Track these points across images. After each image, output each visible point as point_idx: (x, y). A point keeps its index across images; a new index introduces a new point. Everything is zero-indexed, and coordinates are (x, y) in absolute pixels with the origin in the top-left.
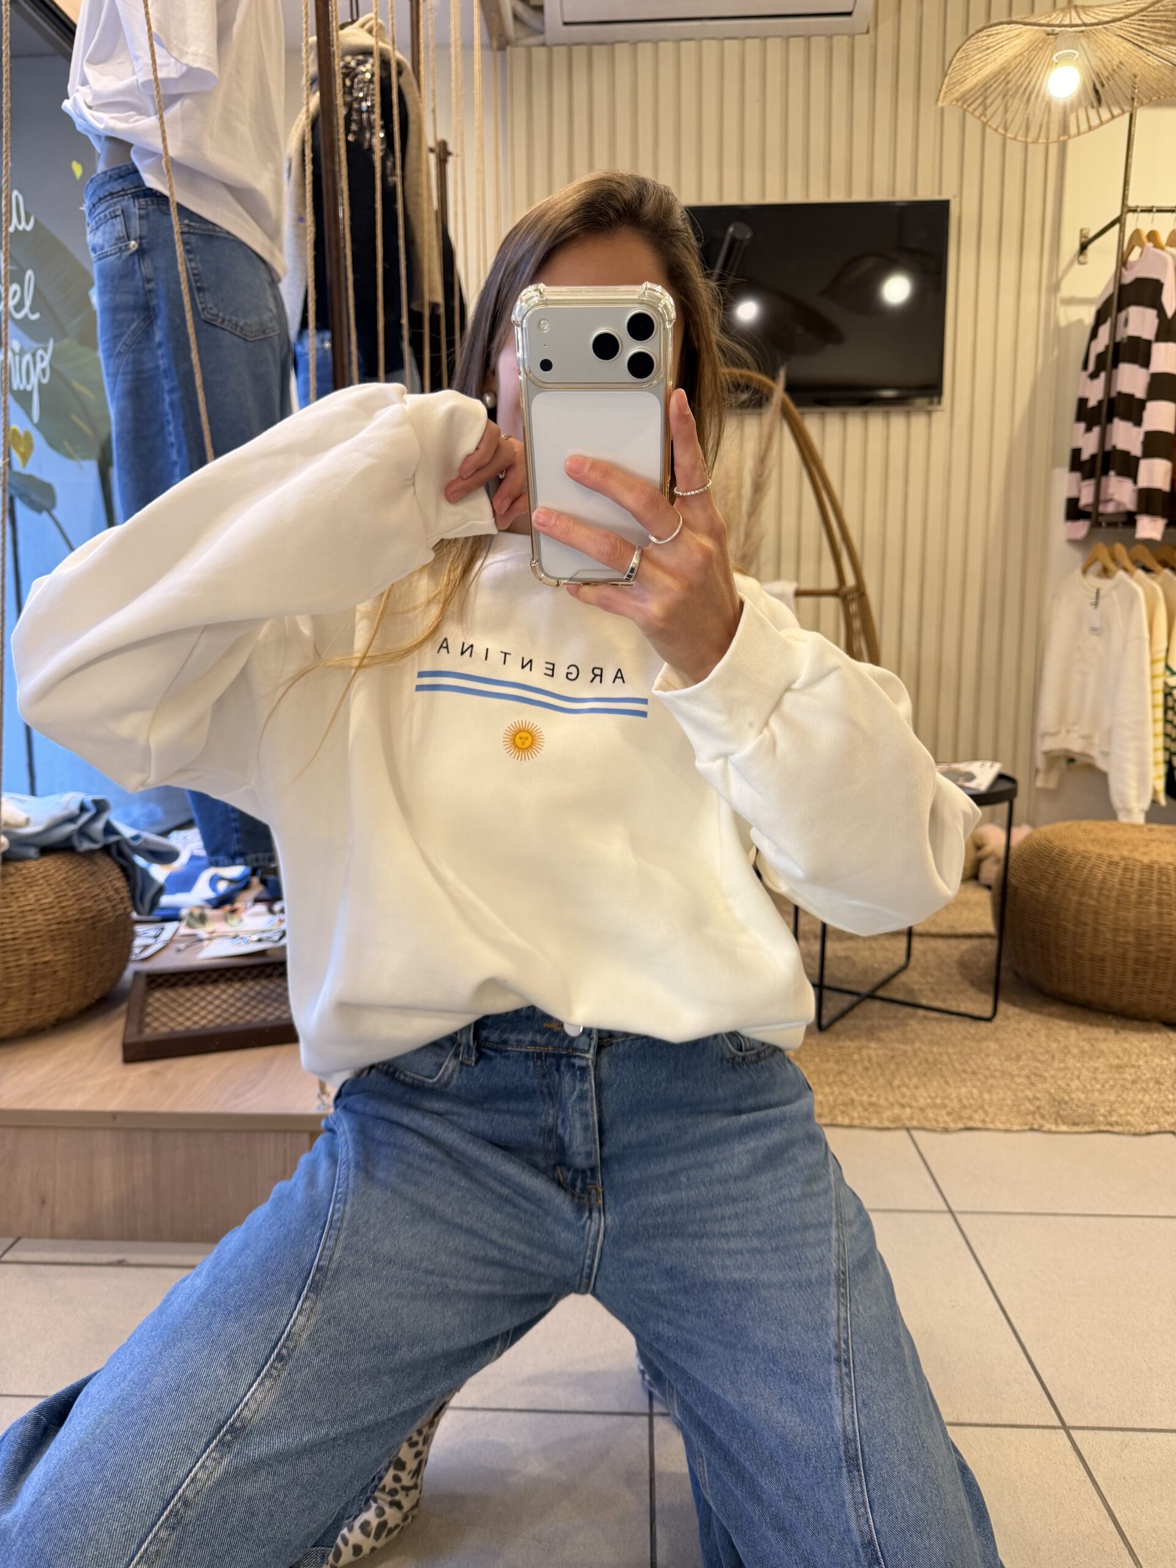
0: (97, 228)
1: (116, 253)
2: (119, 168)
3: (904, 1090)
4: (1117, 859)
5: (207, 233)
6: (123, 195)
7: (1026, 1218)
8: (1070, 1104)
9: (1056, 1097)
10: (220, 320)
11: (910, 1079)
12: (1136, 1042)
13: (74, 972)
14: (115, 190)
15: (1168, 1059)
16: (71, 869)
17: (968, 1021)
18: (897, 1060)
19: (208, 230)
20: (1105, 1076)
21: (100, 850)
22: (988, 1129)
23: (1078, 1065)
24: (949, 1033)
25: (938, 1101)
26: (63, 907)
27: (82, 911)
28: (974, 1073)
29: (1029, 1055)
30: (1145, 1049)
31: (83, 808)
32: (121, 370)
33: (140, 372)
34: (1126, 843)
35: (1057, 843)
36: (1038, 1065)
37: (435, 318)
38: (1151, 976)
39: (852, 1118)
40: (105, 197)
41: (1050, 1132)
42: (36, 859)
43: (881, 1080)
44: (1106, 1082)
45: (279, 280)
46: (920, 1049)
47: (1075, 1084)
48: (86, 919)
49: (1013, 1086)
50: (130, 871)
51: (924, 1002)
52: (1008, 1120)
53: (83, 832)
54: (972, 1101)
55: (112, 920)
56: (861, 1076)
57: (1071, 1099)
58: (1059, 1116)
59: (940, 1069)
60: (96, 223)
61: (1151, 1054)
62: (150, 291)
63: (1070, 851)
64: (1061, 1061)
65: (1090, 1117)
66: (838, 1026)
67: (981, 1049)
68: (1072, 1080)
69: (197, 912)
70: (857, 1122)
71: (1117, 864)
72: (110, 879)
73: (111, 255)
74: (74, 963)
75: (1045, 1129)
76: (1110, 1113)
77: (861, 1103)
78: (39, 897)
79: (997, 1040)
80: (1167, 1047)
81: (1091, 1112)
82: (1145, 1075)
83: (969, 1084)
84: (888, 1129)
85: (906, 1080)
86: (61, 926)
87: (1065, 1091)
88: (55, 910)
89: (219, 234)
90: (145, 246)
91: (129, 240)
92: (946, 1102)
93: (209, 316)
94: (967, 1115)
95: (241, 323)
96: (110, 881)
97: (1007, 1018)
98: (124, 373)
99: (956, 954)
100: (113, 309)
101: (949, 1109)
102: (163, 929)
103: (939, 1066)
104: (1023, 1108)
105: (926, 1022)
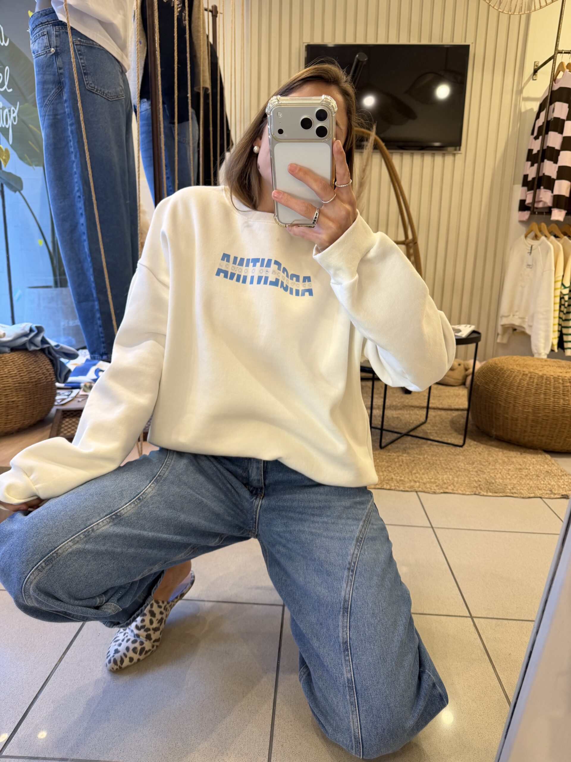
0: (35, 41)
1: (44, 54)
2: (46, 10)
3: (417, 475)
4: (527, 372)
5: (89, 45)
6: (47, 24)
7: (467, 531)
8: (495, 484)
9: (489, 481)
10: (95, 90)
11: (421, 470)
12: (530, 459)
13: (27, 407)
14: (44, 22)
15: (543, 466)
16: (26, 358)
17: (451, 446)
18: (415, 462)
19: (90, 44)
20: (513, 473)
21: (40, 350)
22: (454, 493)
23: (501, 467)
24: (442, 451)
25: (433, 480)
26: (21, 376)
27: (31, 378)
28: (451, 469)
29: (478, 462)
30: (534, 461)
31: (31, 330)
32: (47, 113)
33: (56, 115)
34: (533, 366)
35: (499, 365)
36: (482, 467)
37: (206, 96)
38: (539, 428)
39: (391, 486)
40: (39, 25)
41: (483, 495)
42: (9, 353)
43: (407, 470)
44: (513, 475)
45: (126, 72)
46: (427, 457)
47: (499, 475)
48: (32, 382)
49: (469, 475)
50: (55, 362)
51: (432, 438)
52: (464, 490)
53: (31, 342)
54: (448, 481)
55: (45, 383)
56: (398, 469)
57: (496, 482)
58: (489, 489)
59: (435, 467)
60: (34, 38)
61: (536, 464)
62: (61, 74)
63: (505, 369)
64: (492, 466)
65: (503, 489)
66: (389, 447)
67: (455, 459)
68: (497, 474)
69: (88, 385)
71: (527, 375)
72: (44, 364)
73: (42, 55)
74: (27, 402)
75: (481, 494)
76: (513, 488)
77: (396, 480)
78: (10, 371)
79: (464, 456)
80: (544, 461)
81: (504, 488)
82: (532, 473)
83: (448, 474)
84: (407, 491)
85: (419, 471)
86: (21, 385)
87: (493, 478)
88: (17, 377)
89: (95, 46)
90: (58, 51)
91: (51, 48)
92: (436, 481)
93: (90, 88)
94: (445, 487)
95: (106, 92)
96: (44, 366)
97: (470, 446)
98: (48, 115)
99: (450, 418)
100: (43, 83)
101: (437, 484)
102: (72, 392)
103: (435, 466)
104: (472, 485)
105: (431, 446)
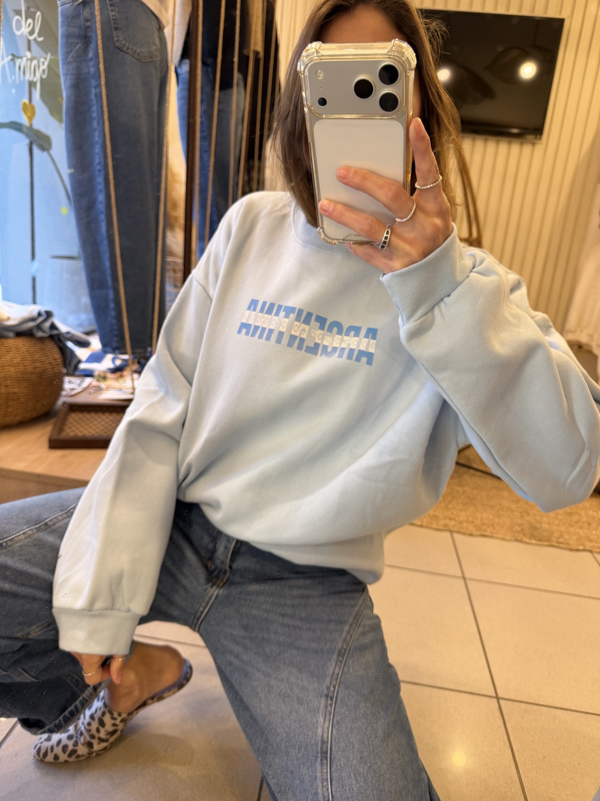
1: (70, 2)
3: (454, 510)
7: (502, 586)
8: (540, 530)
9: (533, 525)
10: (126, 48)
11: (458, 505)
13: (29, 400)
15: (596, 512)
16: (32, 346)
18: (453, 494)
20: (561, 517)
21: (47, 337)
22: (493, 537)
24: (484, 484)
26: (25, 366)
27: (34, 369)
30: (586, 505)
31: (40, 314)
32: (70, 72)
33: (80, 74)
36: (528, 507)
41: (525, 543)
42: (13, 339)
43: (443, 504)
44: (562, 520)
45: (164, 28)
46: (467, 490)
47: (546, 518)
48: (36, 373)
49: (512, 516)
50: (64, 350)
52: (505, 534)
53: (39, 327)
54: (488, 521)
55: (51, 375)
57: (541, 527)
58: (532, 535)
59: (475, 503)
62: (88, 27)
67: (498, 495)
68: (543, 517)
69: (102, 375)
70: (425, 524)
72: (52, 353)
73: (67, 3)
74: (29, 395)
75: (523, 541)
78: (12, 360)
80: (598, 506)
81: (549, 535)
82: (583, 519)
83: (488, 512)
84: (440, 530)
85: (455, 505)
86: (23, 376)
87: (538, 522)
88: (20, 367)
92: (474, 520)
93: (120, 45)
94: (484, 528)
95: (138, 51)
98: (71, 74)
100: (67, 36)
101: (475, 524)
102: (84, 380)
104: (514, 528)
105: (473, 476)
